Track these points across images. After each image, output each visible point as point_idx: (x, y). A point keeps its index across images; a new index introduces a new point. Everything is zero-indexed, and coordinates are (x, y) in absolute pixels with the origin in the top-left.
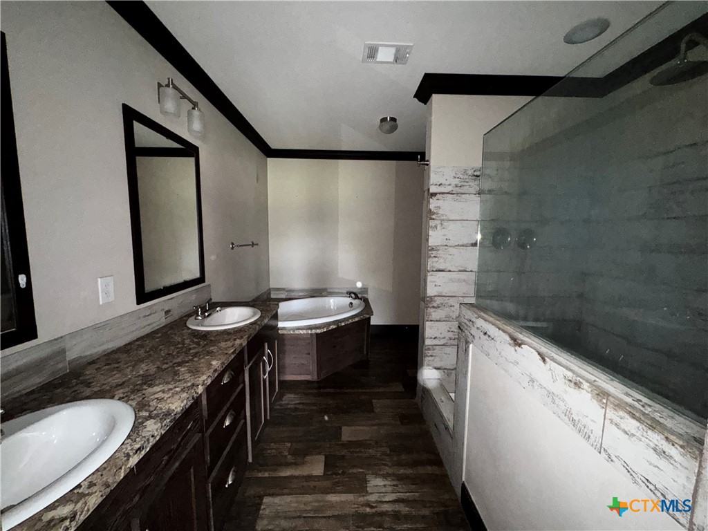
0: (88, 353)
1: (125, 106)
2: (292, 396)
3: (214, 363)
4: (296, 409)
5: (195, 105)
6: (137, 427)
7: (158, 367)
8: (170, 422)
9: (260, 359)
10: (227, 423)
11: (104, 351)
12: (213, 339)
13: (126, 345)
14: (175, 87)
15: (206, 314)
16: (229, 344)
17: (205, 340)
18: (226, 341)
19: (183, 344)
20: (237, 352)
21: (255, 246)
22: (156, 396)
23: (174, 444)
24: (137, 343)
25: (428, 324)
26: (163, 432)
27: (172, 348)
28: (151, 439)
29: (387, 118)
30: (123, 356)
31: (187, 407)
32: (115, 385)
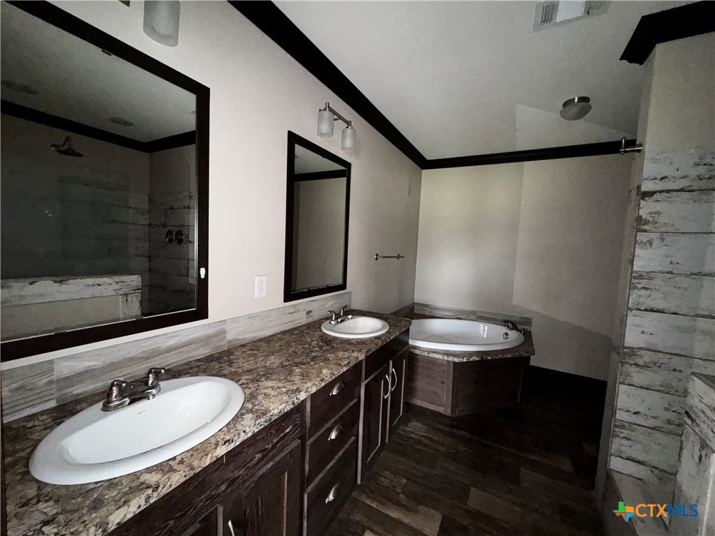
0: (241, 337)
1: (290, 133)
2: (419, 425)
3: (324, 371)
4: (419, 442)
5: (348, 123)
6: (239, 417)
7: (281, 363)
8: (265, 421)
9: (381, 376)
10: (333, 436)
11: (255, 338)
12: (335, 345)
13: (271, 336)
14: (331, 110)
15: (339, 320)
16: (347, 354)
17: (328, 345)
18: (344, 351)
19: (310, 345)
20: (351, 365)
21: (400, 259)
22: (266, 391)
23: (269, 444)
24: (279, 336)
25: (622, 389)
26: (256, 430)
27: (300, 347)
28: (242, 434)
29: (574, 99)
30: (264, 344)
31: (285, 411)
32: (246, 370)
